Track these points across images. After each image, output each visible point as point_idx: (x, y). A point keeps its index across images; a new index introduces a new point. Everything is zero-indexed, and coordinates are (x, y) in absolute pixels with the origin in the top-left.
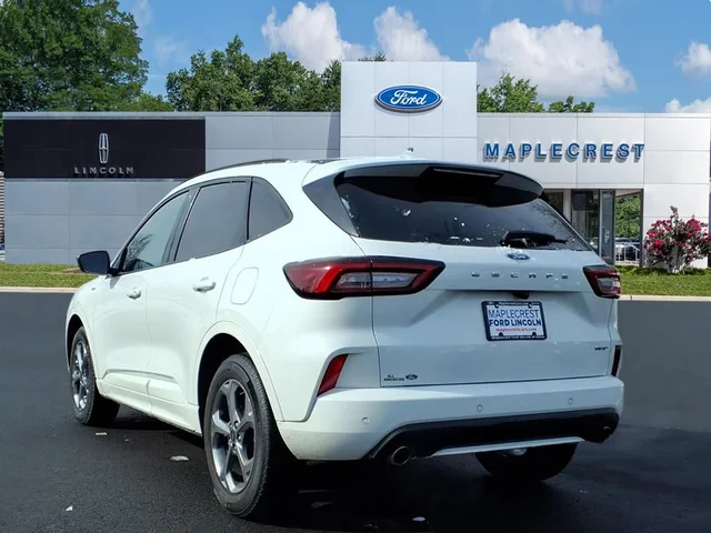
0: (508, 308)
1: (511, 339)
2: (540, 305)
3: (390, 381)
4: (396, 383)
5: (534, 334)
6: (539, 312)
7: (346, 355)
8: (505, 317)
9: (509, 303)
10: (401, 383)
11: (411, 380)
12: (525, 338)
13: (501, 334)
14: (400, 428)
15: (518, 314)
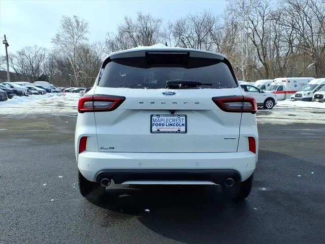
0: (165, 118)
1: (164, 132)
2: (186, 116)
3: (102, 149)
4: (105, 150)
5: (179, 130)
6: (184, 120)
7: (87, 137)
8: (163, 122)
9: (166, 115)
10: (107, 150)
11: (112, 149)
12: (173, 132)
13: (158, 130)
14: (102, 170)
15: (171, 121)
